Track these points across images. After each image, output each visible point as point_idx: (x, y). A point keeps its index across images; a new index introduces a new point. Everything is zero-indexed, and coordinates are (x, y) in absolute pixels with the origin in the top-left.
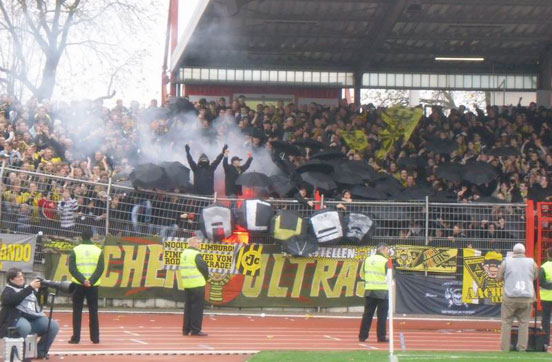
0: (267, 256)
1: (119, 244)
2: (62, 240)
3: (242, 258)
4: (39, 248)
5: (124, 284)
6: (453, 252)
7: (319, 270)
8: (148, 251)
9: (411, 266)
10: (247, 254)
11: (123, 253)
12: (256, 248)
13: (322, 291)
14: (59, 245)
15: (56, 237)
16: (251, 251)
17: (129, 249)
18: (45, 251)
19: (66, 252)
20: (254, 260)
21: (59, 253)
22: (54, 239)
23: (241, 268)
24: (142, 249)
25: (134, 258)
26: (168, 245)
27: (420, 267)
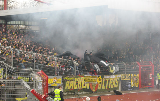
0: (102, 78)
1: (77, 77)
2: (67, 77)
3: (98, 79)
4: (63, 79)
5: (78, 88)
6: (129, 75)
7: (110, 81)
8: (82, 79)
9: (123, 79)
10: (99, 78)
11: (78, 79)
12: (100, 77)
13: (111, 87)
14: (66, 78)
15: (66, 76)
16: (99, 77)
17: (79, 78)
18: (64, 80)
19: (68, 80)
20: (100, 80)
21: (67, 80)
22: (66, 77)
23: (98, 82)
24: (81, 78)
25: (80, 81)
26: (85, 77)
27: (125, 79)
